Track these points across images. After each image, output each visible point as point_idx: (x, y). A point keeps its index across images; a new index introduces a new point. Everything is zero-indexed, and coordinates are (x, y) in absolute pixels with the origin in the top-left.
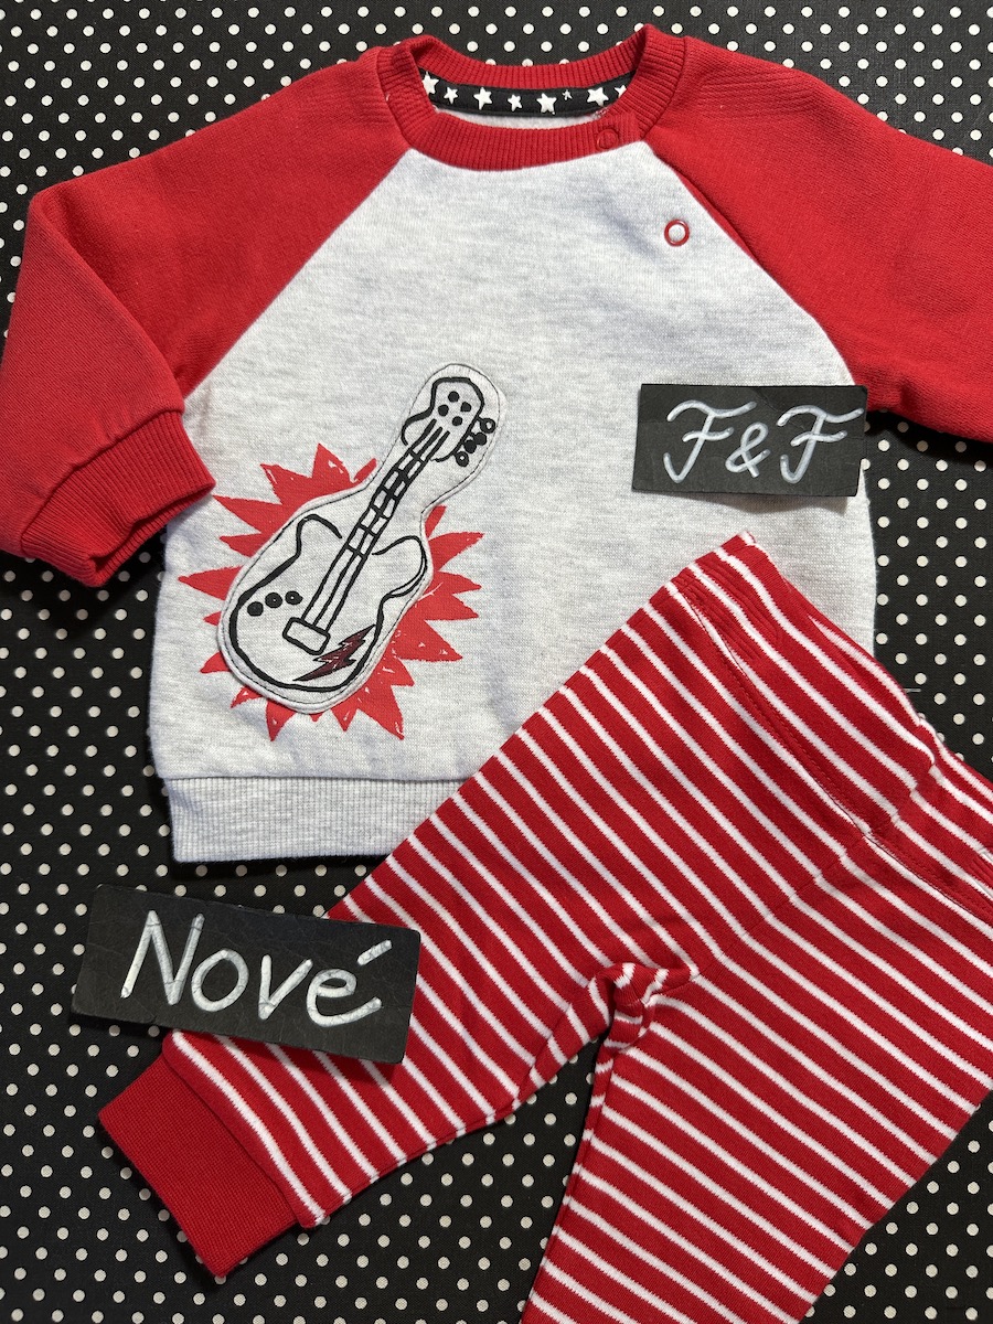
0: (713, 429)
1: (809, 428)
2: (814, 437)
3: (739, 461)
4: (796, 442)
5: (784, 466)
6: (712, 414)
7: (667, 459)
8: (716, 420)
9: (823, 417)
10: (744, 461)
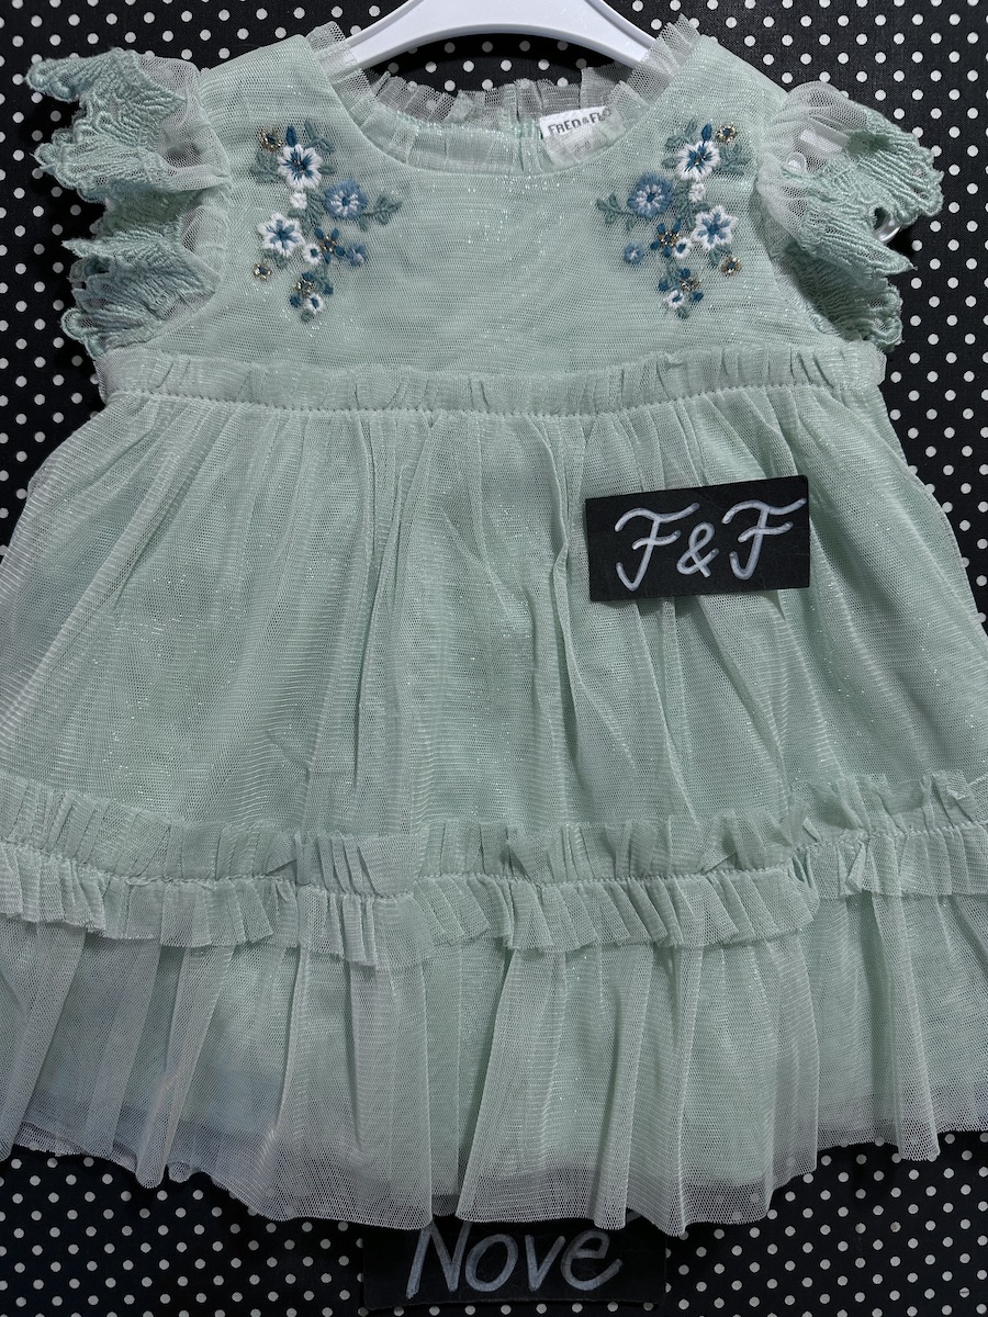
0: (660, 535)
1: (754, 523)
2: (760, 531)
3: (690, 563)
4: (743, 538)
5: (734, 563)
6: (658, 519)
7: (619, 569)
8: (661, 524)
9: (766, 510)
10: (695, 562)
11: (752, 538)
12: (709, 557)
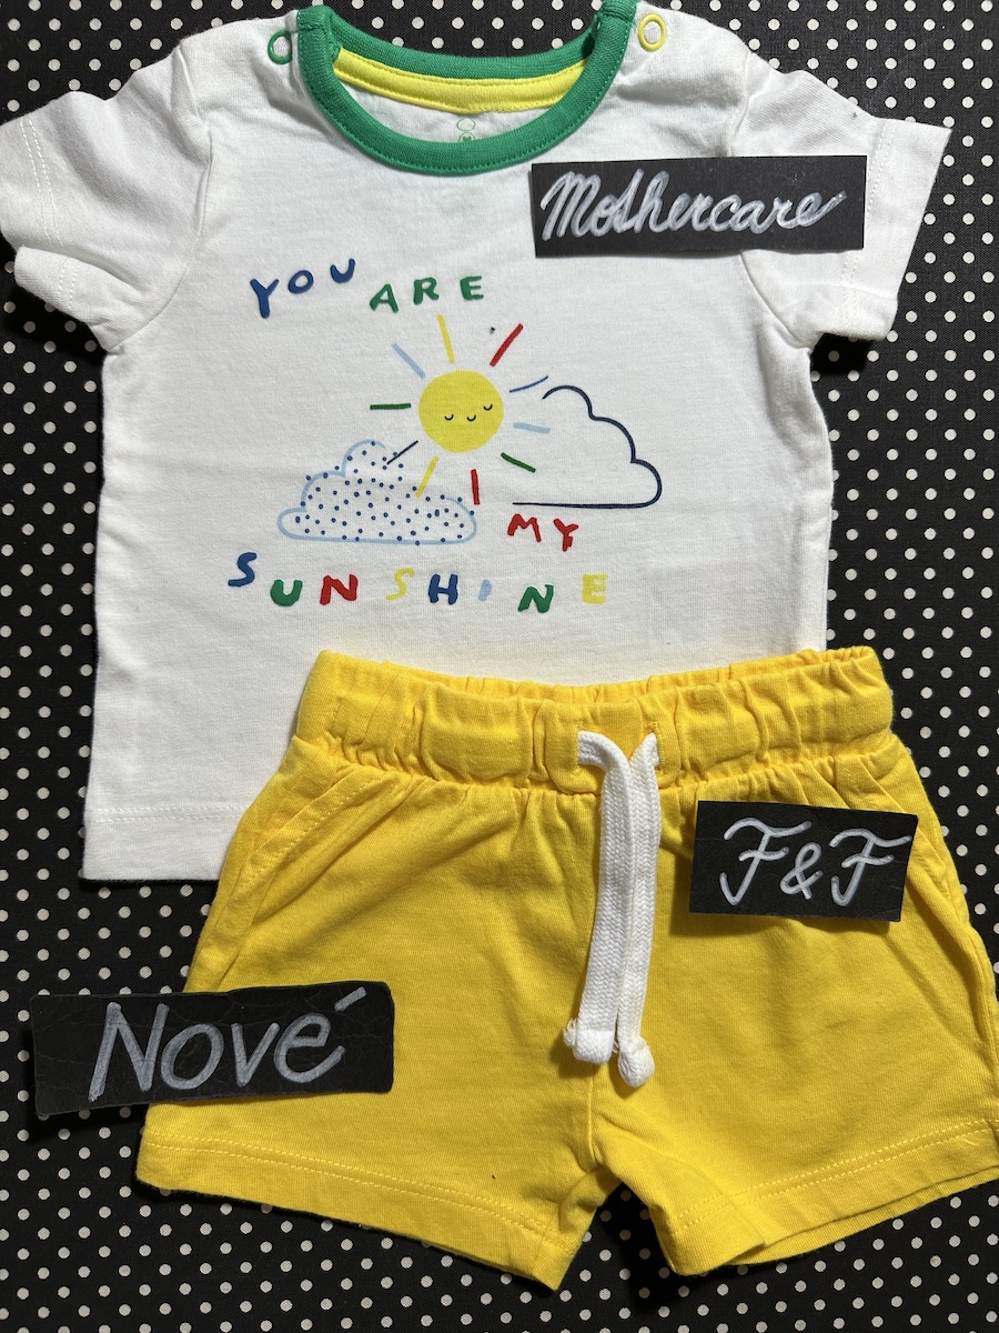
1: (859, 851)
3: (794, 882)
4: (847, 864)
5: (835, 888)
6: (769, 833)
7: (723, 880)
8: (772, 839)
9: (873, 840)
10: (797, 883)
11: (855, 865)
12: (812, 879)
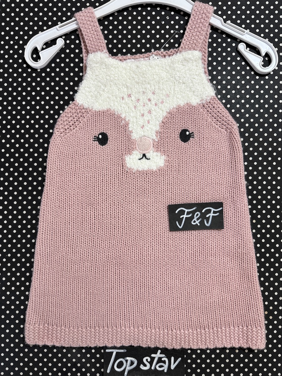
0: (187, 214)
1: (210, 212)
2: (211, 214)
3: (195, 222)
4: (207, 216)
5: (205, 222)
6: (186, 211)
7: (177, 223)
9: (213, 210)
10: (196, 222)
11: (210, 216)
12: (199, 220)
